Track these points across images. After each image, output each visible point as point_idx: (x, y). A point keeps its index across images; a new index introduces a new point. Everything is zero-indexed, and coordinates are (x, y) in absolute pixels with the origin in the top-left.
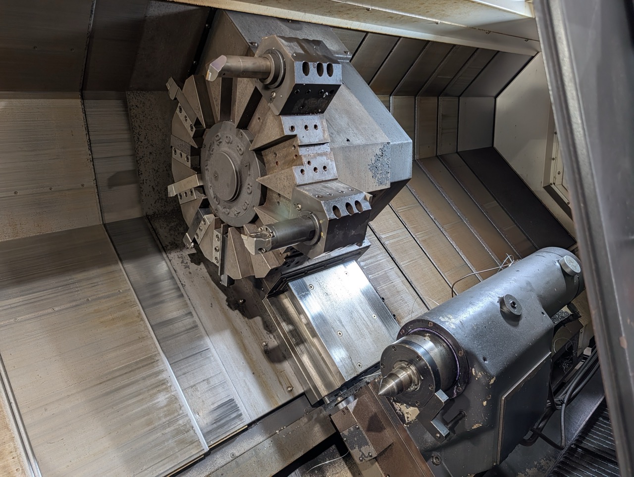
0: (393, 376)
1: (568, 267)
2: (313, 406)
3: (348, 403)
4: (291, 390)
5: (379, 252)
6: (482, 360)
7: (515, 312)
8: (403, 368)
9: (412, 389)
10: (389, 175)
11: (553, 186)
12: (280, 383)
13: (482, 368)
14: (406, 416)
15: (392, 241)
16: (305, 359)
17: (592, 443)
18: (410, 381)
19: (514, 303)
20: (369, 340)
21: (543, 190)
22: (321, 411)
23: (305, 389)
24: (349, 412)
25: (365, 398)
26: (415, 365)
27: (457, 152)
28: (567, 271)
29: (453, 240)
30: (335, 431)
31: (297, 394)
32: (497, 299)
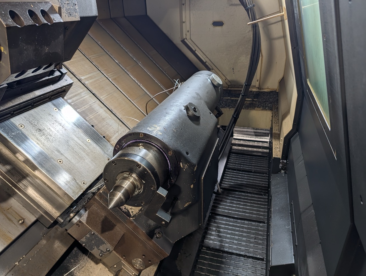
0: (118, 188)
1: (216, 81)
2: (48, 228)
3: (80, 216)
4: (23, 222)
5: (82, 90)
6: (185, 154)
7: (197, 114)
8: (125, 178)
9: (136, 193)
10: (77, 7)
11: (185, 40)
12: (10, 220)
13: (187, 161)
14: (130, 211)
15: (90, 81)
16: (31, 192)
17: (226, 184)
18: (134, 187)
19: (195, 108)
20: (88, 160)
21: (181, 43)
22: (57, 229)
23: (37, 216)
24: (83, 223)
25: (94, 207)
26: (135, 173)
27: (125, 17)
28: (215, 84)
29: (134, 77)
30: (74, 240)
31: (29, 223)
32: (183, 108)
